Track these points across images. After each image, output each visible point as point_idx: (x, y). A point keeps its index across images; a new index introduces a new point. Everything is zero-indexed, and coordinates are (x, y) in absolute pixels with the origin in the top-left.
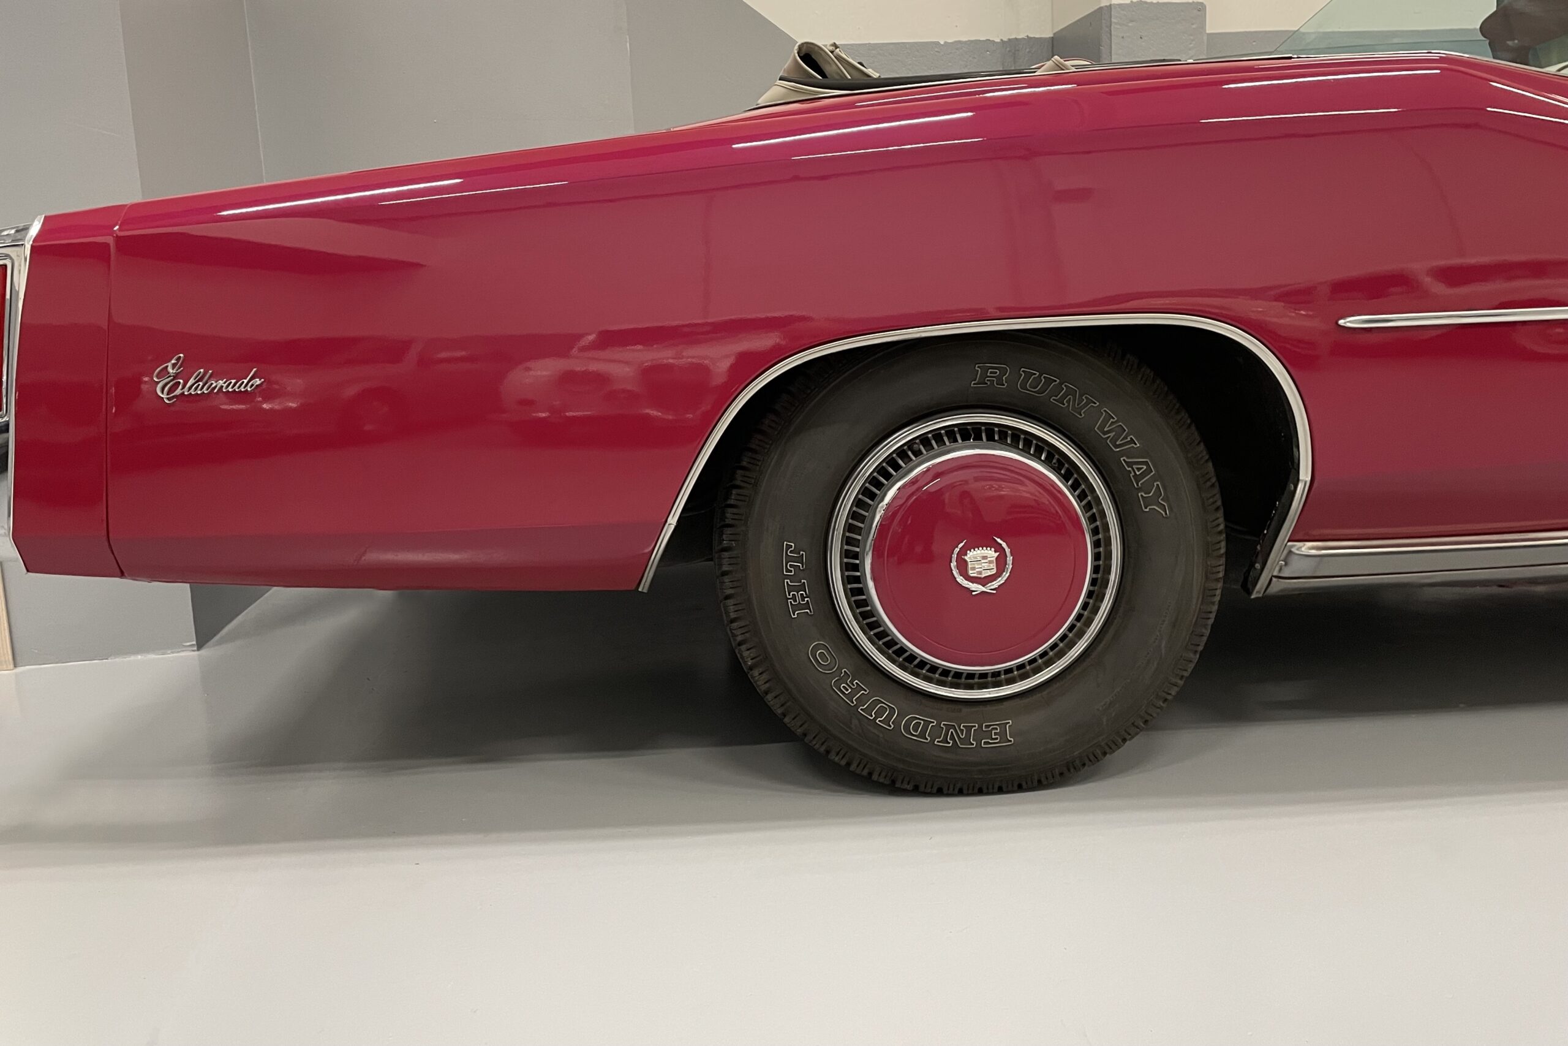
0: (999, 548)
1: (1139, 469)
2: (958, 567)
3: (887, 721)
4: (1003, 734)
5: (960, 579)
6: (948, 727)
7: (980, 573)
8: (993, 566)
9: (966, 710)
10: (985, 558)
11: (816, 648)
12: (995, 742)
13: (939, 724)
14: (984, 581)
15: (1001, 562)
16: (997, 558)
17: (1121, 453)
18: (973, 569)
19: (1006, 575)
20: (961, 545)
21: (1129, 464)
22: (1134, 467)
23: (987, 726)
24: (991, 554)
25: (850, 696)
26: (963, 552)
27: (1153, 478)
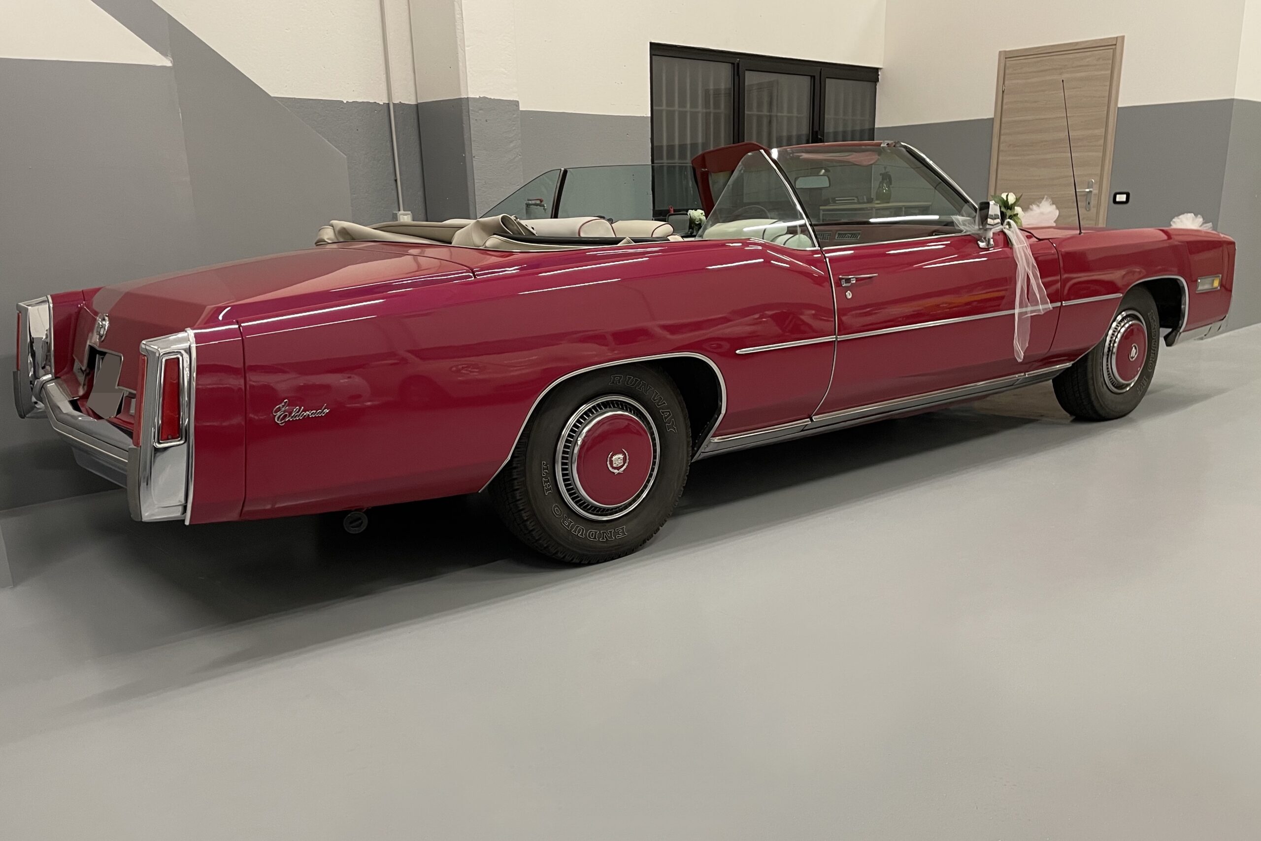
0: (624, 454)
1: (666, 414)
2: (610, 464)
3: (582, 535)
4: (623, 532)
5: (610, 469)
6: (603, 533)
7: (618, 465)
8: (622, 461)
9: (608, 525)
10: (619, 458)
11: (555, 507)
12: (621, 536)
13: (600, 532)
14: (618, 468)
15: (625, 459)
16: (623, 458)
17: (660, 409)
18: (615, 463)
19: (626, 464)
20: (611, 454)
21: (663, 412)
22: (665, 413)
23: (617, 530)
24: (621, 456)
25: (568, 526)
26: (612, 457)
27: (672, 418)
